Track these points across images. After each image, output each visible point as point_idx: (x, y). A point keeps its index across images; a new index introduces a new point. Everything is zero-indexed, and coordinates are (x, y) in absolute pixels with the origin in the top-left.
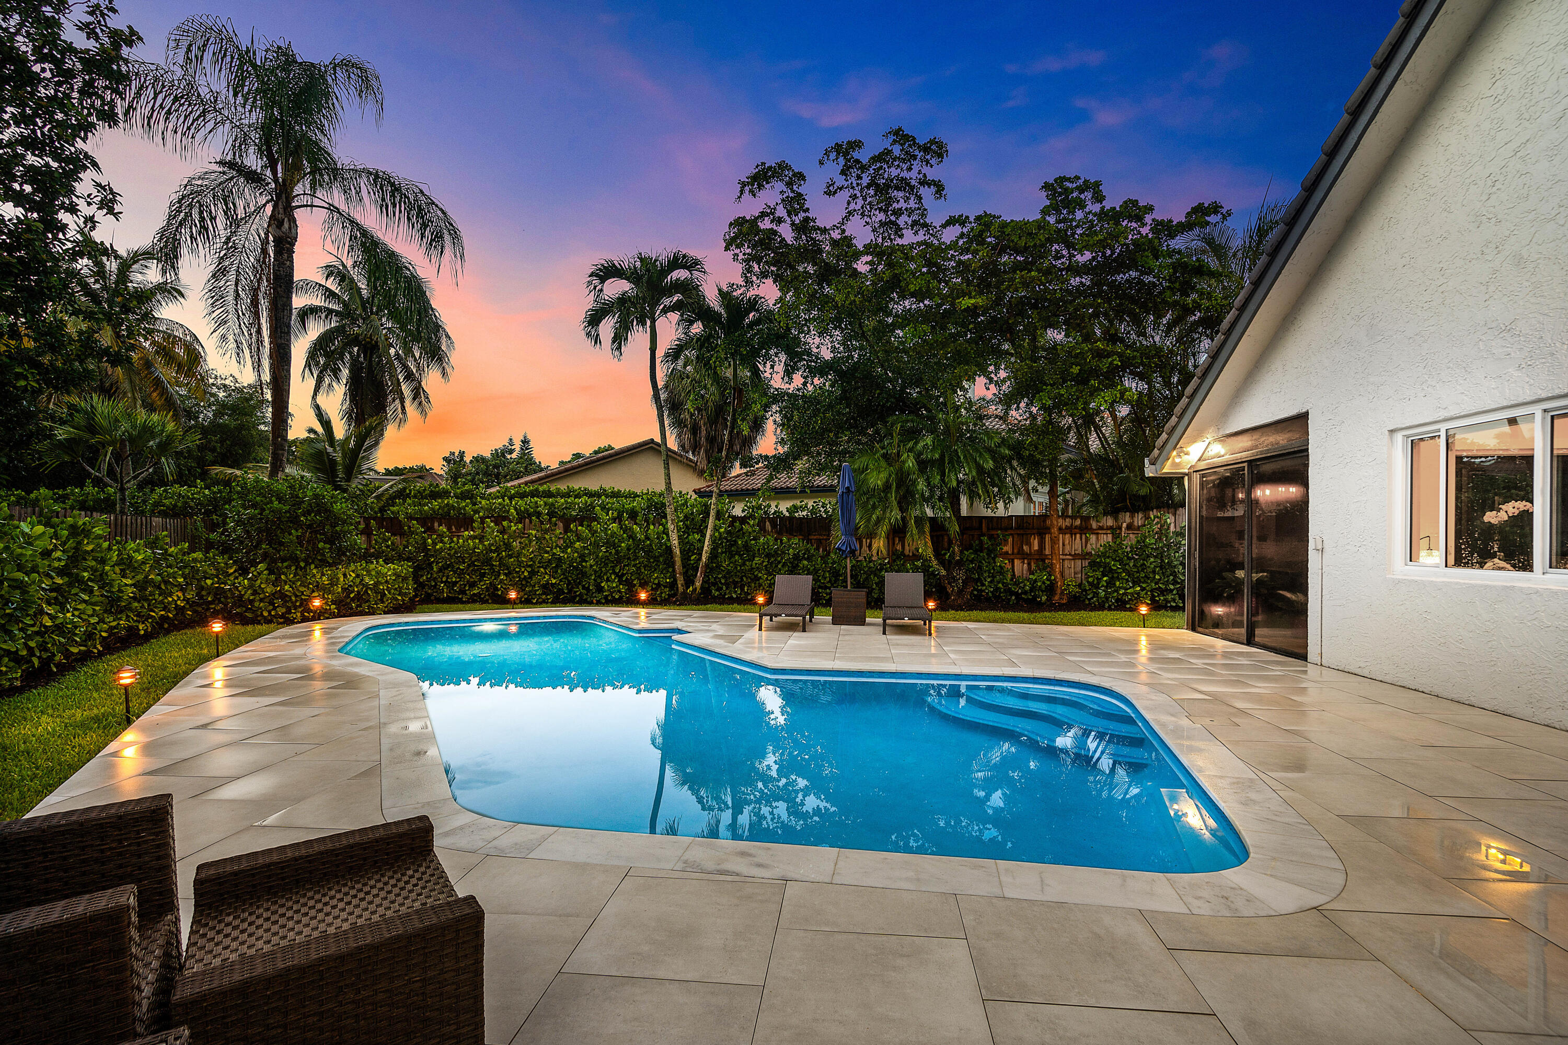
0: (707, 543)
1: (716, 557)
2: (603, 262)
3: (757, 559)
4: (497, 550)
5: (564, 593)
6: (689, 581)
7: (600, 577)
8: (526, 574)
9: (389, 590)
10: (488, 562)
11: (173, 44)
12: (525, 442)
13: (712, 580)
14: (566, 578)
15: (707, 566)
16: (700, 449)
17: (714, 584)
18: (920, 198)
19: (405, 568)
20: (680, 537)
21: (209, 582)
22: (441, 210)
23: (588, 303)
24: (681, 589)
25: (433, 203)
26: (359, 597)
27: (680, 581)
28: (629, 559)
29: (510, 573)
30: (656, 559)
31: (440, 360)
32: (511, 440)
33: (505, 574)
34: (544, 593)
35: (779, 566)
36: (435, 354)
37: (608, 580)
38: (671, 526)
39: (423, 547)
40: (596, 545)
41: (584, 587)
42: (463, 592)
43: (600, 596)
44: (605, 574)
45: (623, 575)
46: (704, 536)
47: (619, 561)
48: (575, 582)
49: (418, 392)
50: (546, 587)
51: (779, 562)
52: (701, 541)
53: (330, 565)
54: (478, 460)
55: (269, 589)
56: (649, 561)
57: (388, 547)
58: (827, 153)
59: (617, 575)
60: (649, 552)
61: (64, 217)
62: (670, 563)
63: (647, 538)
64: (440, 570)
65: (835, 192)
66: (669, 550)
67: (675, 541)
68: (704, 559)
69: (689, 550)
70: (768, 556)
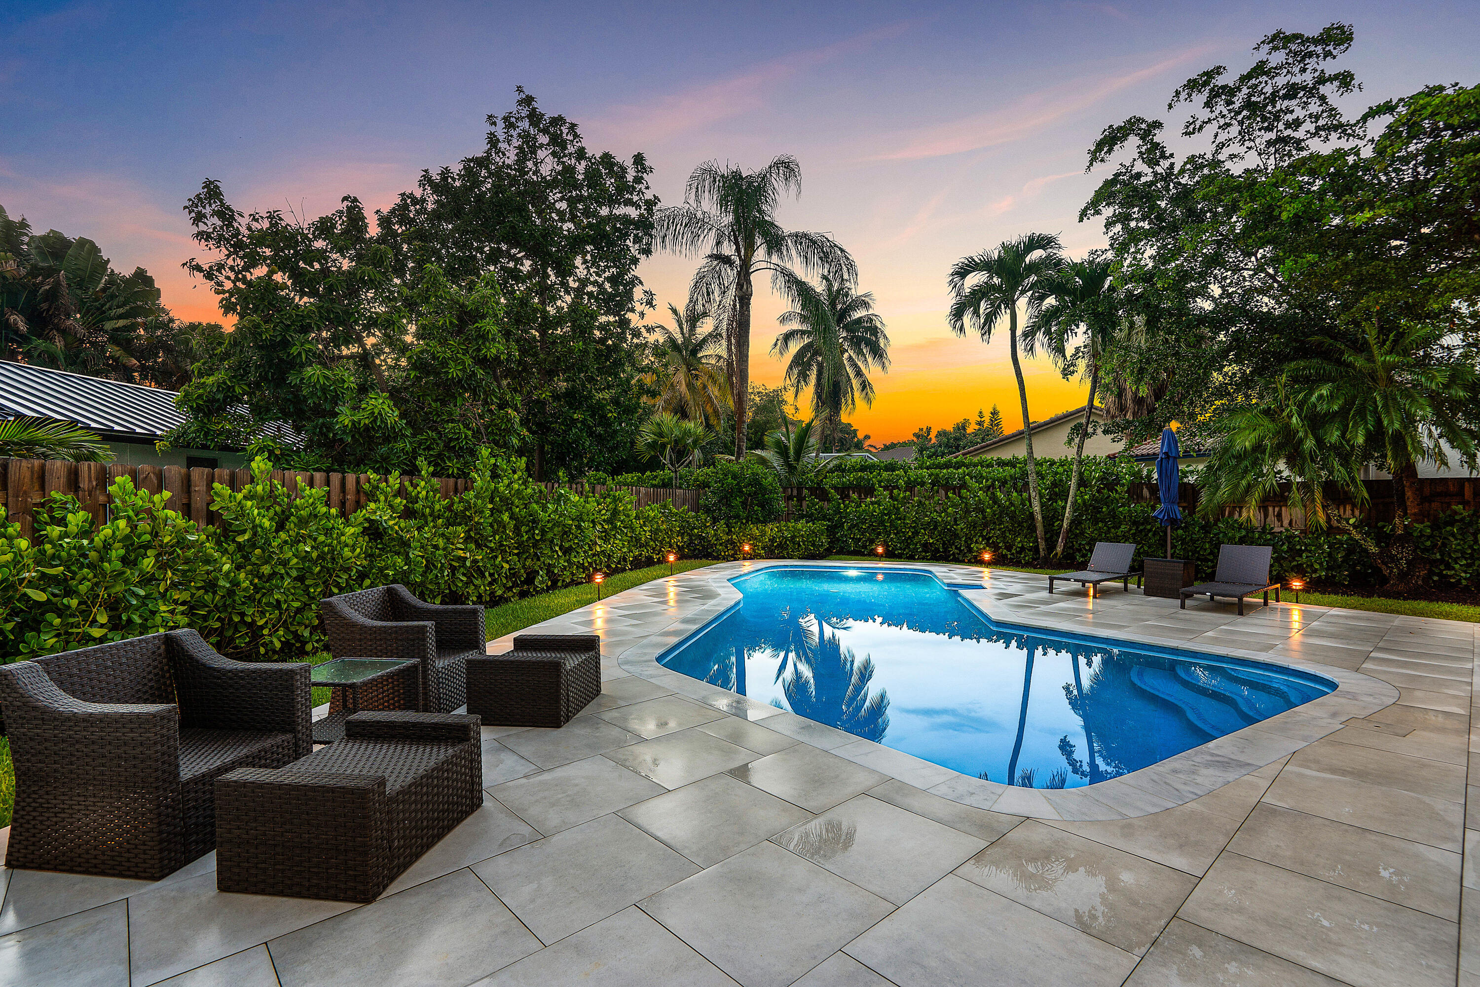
0: (1068, 510)
1: (1080, 523)
2: (963, 260)
3: (1123, 527)
4: (889, 514)
5: (940, 551)
6: (1051, 546)
7: (971, 540)
8: (910, 534)
9: (803, 541)
10: (882, 523)
11: (688, 188)
12: (995, 413)
13: (1077, 546)
14: (941, 539)
15: (1069, 530)
16: (1127, 412)
17: (1079, 550)
18: (1323, 99)
19: (821, 525)
20: (1042, 505)
21: (696, 531)
22: (840, 249)
23: (949, 301)
24: (1042, 553)
25: (835, 246)
26: (780, 546)
27: (1042, 545)
28: (994, 523)
29: (898, 533)
30: (1020, 524)
31: (881, 356)
32: (981, 412)
33: (894, 534)
34: (923, 551)
35: (1150, 535)
36: (878, 353)
37: (976, 542)
38: (1033, 494)
39: (837, 511)
40: (967, 512)
41: (956, 548)
42: (865, 547)
43: (969, 556)
44: (975, 536)
45: (990, 538)
46: (1066, 503)
47: (985, 525)
48: (949, 542)
49: (865, 386)
50: (926, 546)
51: (1150, 530)
52: (1064, 508)
53: (762, 522)
54: (942, 434)
55: (725, 538)
56: (1013, 525)
57: (816, 510)
58: (1178, 93)
59: (984, 538)
60: (1013, 517)
61: (629, 315)
62: (1033, 528)
63: (1012, 504)
64: (849, 529)
65: (1201, 128)
66: (1032, 516)
67: (1037, 508)
68: (1065, 525)
69: (1052, 517)
70: (1135, 523)
